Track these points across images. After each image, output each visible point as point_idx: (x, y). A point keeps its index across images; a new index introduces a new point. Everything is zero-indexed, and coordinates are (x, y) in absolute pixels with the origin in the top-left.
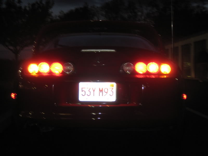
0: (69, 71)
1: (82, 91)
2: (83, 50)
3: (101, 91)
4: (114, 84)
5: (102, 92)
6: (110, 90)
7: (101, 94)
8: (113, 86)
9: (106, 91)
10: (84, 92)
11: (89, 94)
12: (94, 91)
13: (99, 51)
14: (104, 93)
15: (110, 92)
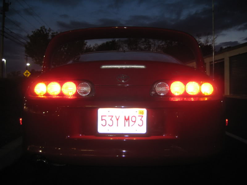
0: (85, 93)
1: (102, 120)
2: (104, 67)
3: (127, 119)
4: (145, 111)
5: (128, 121)
6: (138, 119)
7: (127, 123)
8: (142, 113)
9: (134, 120)
10: (104, 121)
11: (111, 124)
12: (117, 120)
13: (124, 67)
14: (131, 123)
15: (139, 122)
